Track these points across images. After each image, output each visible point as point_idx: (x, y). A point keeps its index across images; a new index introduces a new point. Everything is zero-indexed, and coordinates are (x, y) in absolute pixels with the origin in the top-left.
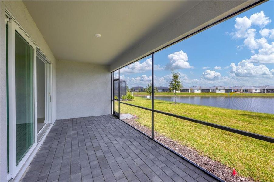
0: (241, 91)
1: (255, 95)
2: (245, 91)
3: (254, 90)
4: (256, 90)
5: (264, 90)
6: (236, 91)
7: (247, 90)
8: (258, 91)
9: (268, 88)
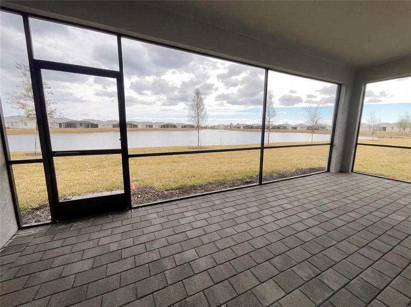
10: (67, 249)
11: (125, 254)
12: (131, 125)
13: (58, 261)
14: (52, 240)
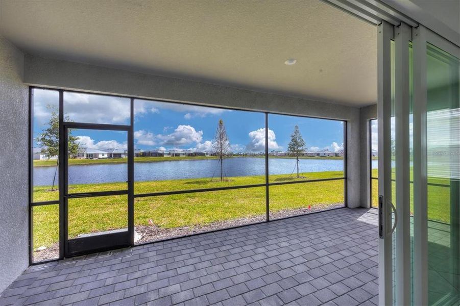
0: (83, 156)
1: (104, 161)
2: (90, 156)
3: (101, 154)
4: (103, 155)
5: (111, 154)
6: (76, 157)
7: (92, 154)
8: (106, 156)
9: (115, 152)
10: (69, 283)
11: (118, 287)
12: (156, 154)
13: (61, 293)
14: (58, 275)
